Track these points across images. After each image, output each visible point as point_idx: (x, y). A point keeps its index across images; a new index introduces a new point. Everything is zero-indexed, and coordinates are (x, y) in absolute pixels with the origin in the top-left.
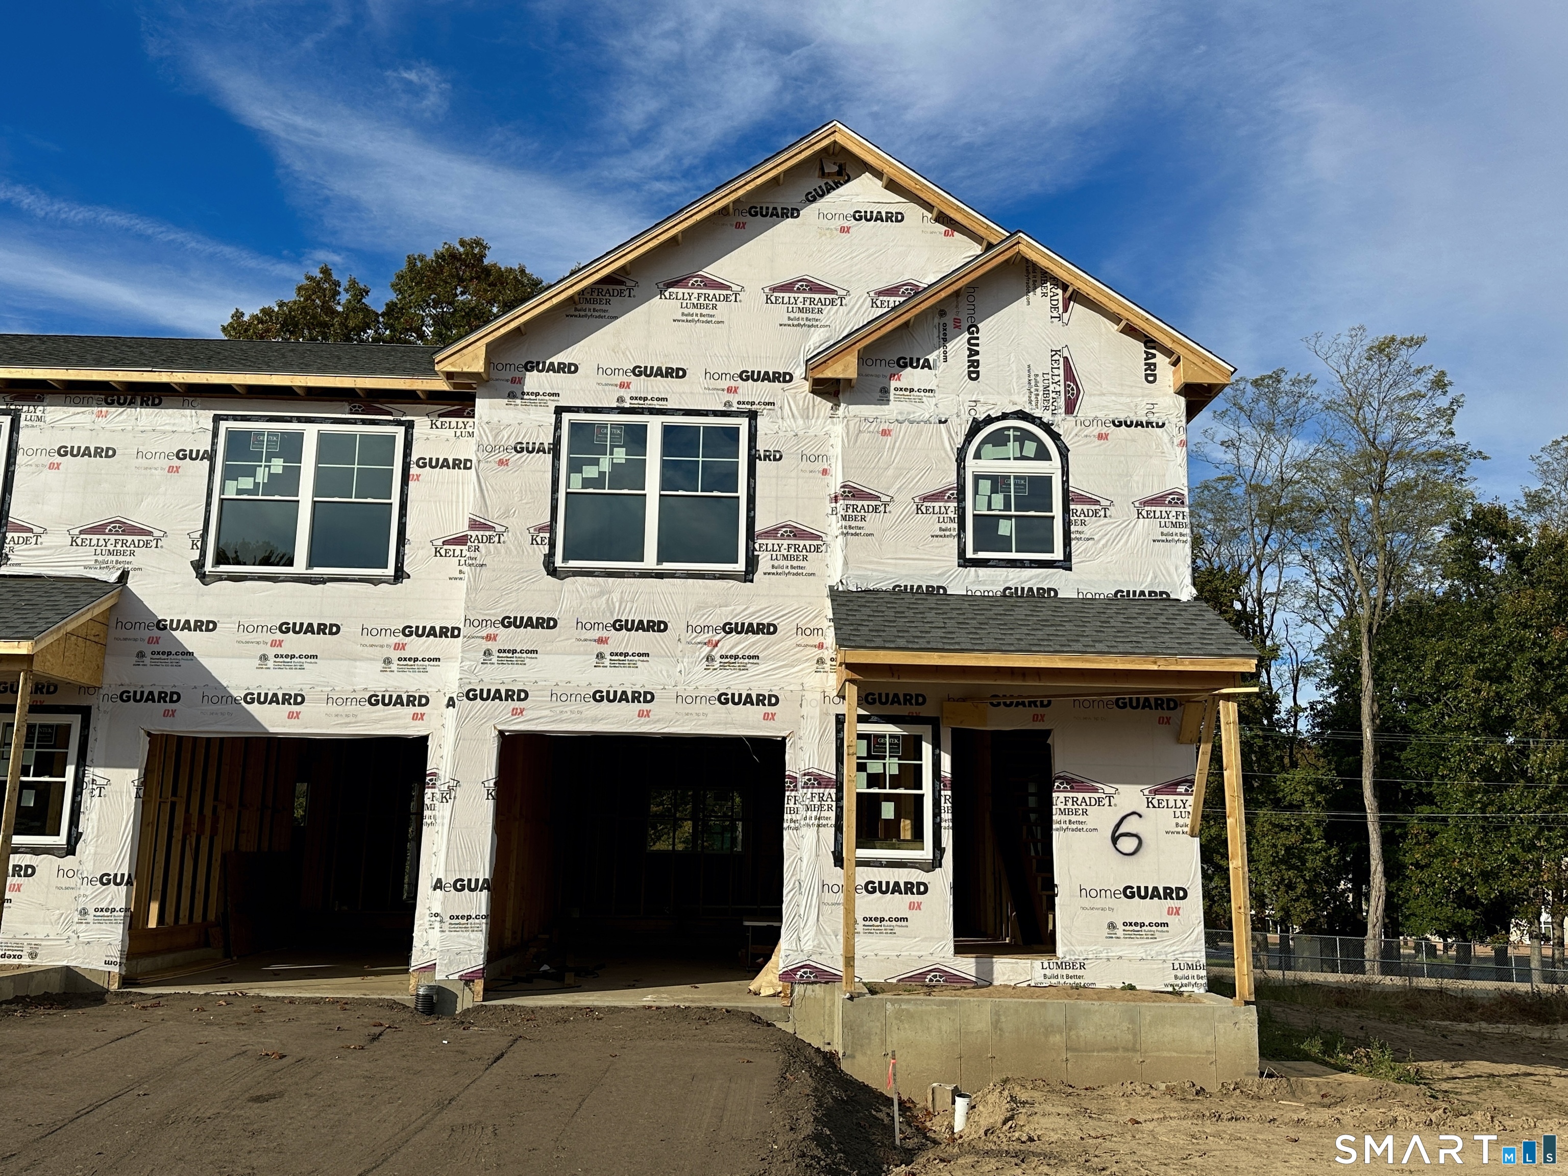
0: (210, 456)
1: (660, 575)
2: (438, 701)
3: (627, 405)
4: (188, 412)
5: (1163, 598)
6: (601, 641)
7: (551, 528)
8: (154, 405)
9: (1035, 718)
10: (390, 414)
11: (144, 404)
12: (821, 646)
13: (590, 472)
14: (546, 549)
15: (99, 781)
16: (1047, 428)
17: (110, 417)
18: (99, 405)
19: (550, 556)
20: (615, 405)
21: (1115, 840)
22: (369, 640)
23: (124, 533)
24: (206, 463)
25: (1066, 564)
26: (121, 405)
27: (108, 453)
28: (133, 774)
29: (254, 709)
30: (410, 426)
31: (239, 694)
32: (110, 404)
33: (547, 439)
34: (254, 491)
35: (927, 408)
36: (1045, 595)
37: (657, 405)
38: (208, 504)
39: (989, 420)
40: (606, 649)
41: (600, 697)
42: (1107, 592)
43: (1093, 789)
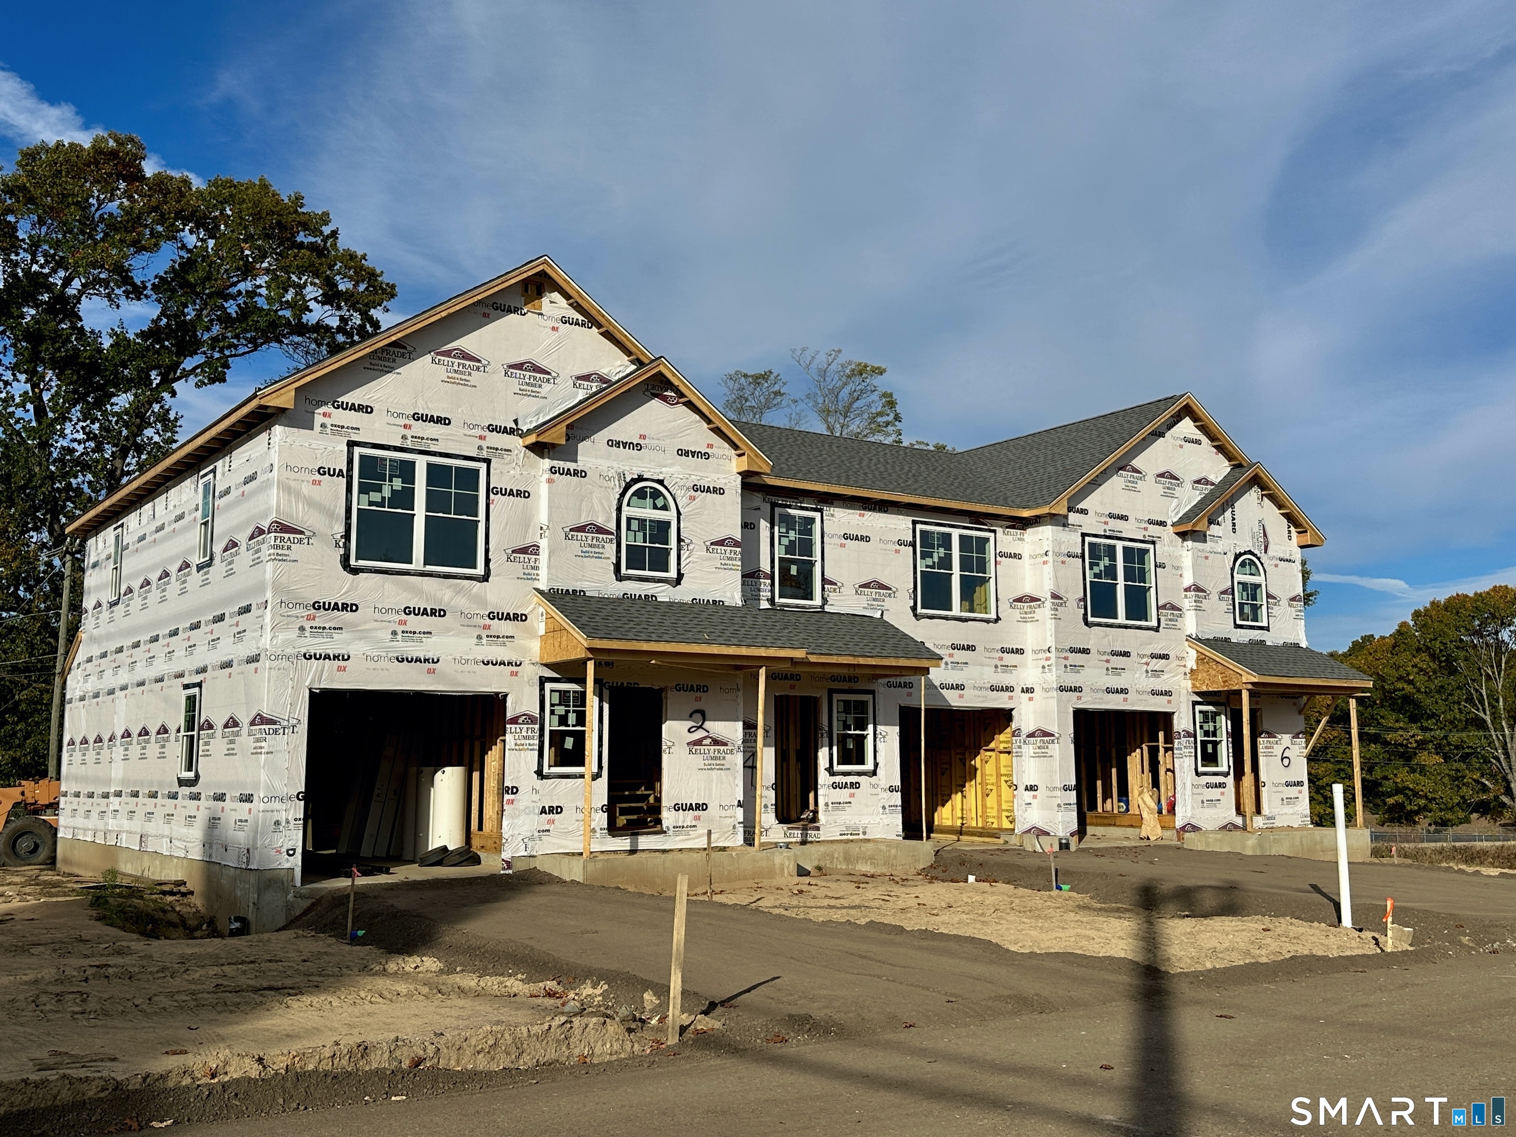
0: (913, 545)
1: (1126, 627)
2: (1018, 690)
3: (1107, 534)
4: (901, 517)
5: (1297, 646)
6: (1108, 661)
7: (1084, 599)
8: (886, 512)
9: (1256, 703)
10: (986, 525)
11: (880, 510)
12: (1185, 666)
13: (1096, 570)
14: (1082, 611)
15: (884, 734)
16: (1259, 559)
17: (866, 517)
18: (859, 509)
19: (1085, 614)
20: (1103, 533)
21: (1282, 760)
22: (988, 654)
23: (879, 588)
24: (911, 548)
25: (1267, 629)
26: (870, 510)
27: (866, 539)
28: (897, 729)
29: (944, 692)
30: (994, 531)
31: (937, 684)
32: (864, 509)
33: (1080, 551)
34: (932, 567)
35: (1220, 547)
36: (1262, 642)
37: (1119, 535)
38: (915, 573)
39: (1241, 554)
40: (1110, 666)
41: (1109, 691)
42: (1281, 643)
43: (1274, 737)
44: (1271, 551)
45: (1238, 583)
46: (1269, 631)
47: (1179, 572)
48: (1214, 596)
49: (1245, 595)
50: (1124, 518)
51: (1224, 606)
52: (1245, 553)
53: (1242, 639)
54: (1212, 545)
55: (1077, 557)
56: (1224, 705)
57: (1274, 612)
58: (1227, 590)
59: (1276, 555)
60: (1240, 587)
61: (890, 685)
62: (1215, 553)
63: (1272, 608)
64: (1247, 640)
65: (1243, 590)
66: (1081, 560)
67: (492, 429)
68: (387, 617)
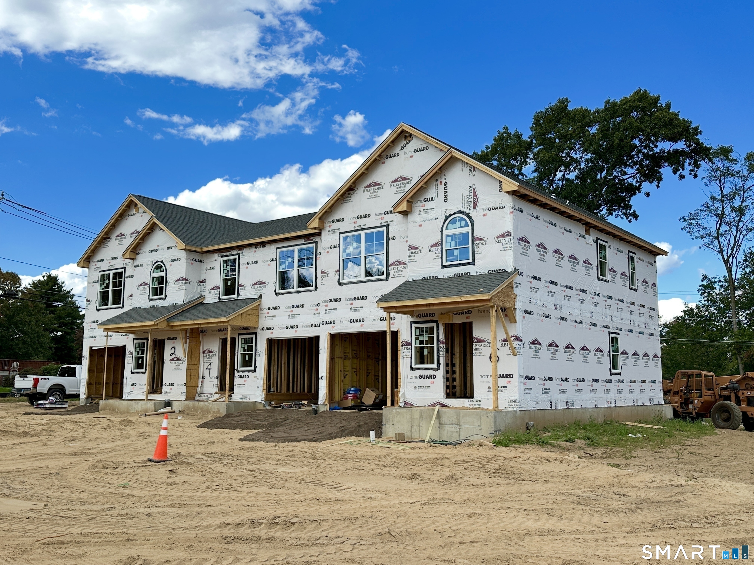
1: (365, 282)
3: (356, 229)
4: (271, 248)
5: (503, 271)
6: (351, 304)
7: (339, 270)
9: (468, 318)
10: (311, 240)
11: (263, 247)
13: (348, 251)
14: (338, 277)
16: (467, 215)
17: (256, 252)
20: (353, 229)
21: (490, 358)
22: (310, 308)
23: (261, 284)
24: (276, 262)
26: (258, 248)
27: (257, 262)
30: (317, 243)
33: (337, 243)
35: (433, 215)
36: (467, 275)
38: (276, 273)
40: (352, 306)
41: (351, 321)
42: (486, 271)
43: (484, 341)
44: (479, 207)
45: (447, 236)
46: (474, 265)
47: (405, 240)
48: (425, 250)
49: (453, 243)
50: (368, 216)
51: (433, 255)
52: (455, 213)
53: (448, 275)
54: (426, 216)
55: (336, 247)
56: (436, 322)
57: (480, 250)
58: (437, 243)
59: (484, 207)
60: (449, 238)
61: (263, 329)
62: (428, 220)
63: (478, 248)
64: (452, 275)
65: (452, 240)
66: (338, 248)
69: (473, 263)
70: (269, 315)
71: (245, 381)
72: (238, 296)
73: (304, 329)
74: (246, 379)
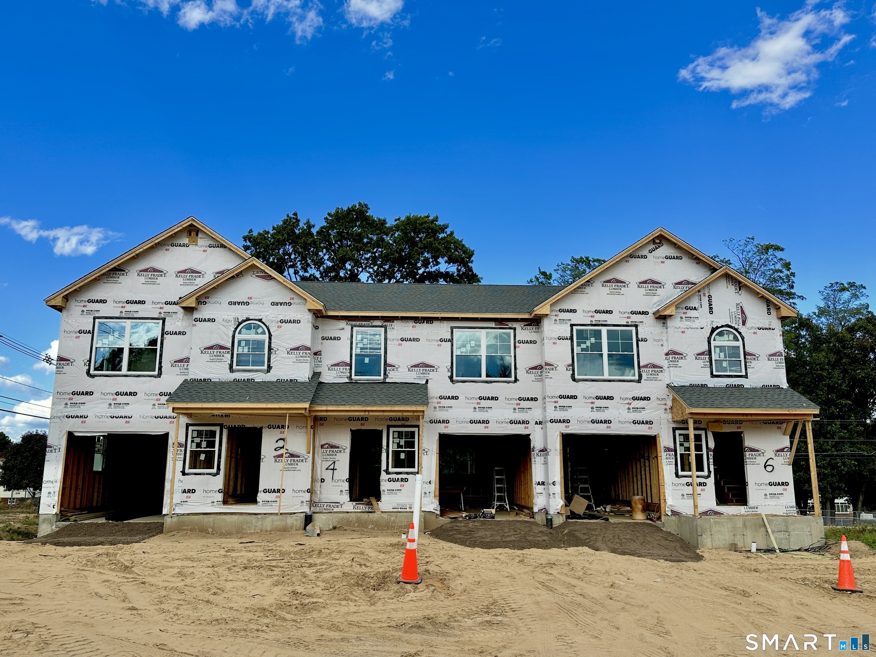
0: (451, 341)
1: (609, 381)
2: (532, 423)
3: (594, 323)
4: (442, 325)
5: (778, 387)
6: (593, 403)
7: (573, 365)
8: (431, 323)
9: (738, 428)
10: (508, 325)
11: (427, 323)
12: (665, 404)
13: (583, 346)
14: (571, 372)
15: (426, 450)
16: (737, 330)
17: (417, 328)
18: (412, 324)
19: (573, 375)
20: (590, 323)
21: (765, 467)
22: (508, 402)
23: (425, 367)
26: (420, 323)
27: (417, 340)
29: (473, 425)
30: (515, 329)
32: (416, 323)
33: (569, 335)
34: (466, 352)
35: (696, 324)
36: (740, 387)
37: (604, 323)
38: (452, 356)
39: (718, 328)
40: (594, 406)
41: (593, 422)
42: (760, 385)
43: (758, 451)
44: (748, 323)
45: (715, 347)
46: (747, 378)
47: (660, 343)
48: (691, 357)
49: (722, 355)
50: (610, 312)
51: (700, 363)
52: (722, 326)
53: (719, 385)
54: (688, 323)
55: (567, 339)
56: (705, 430)
57: (752, 365)
58: (704, 352)
59: (754, 326)
60: (718, 350)
61: (431, 422)
62: (692, 328)
63: (751, 362)
64: (724, 385)
65: (721, 352)
66: (570, 341)
67: (167, 303)
68: (107, 397)
69: (746, 376)
70: (440, 405)
71: (402, 486)
72: (385, 378)
73: (499, 425)
74: (402, 483)
